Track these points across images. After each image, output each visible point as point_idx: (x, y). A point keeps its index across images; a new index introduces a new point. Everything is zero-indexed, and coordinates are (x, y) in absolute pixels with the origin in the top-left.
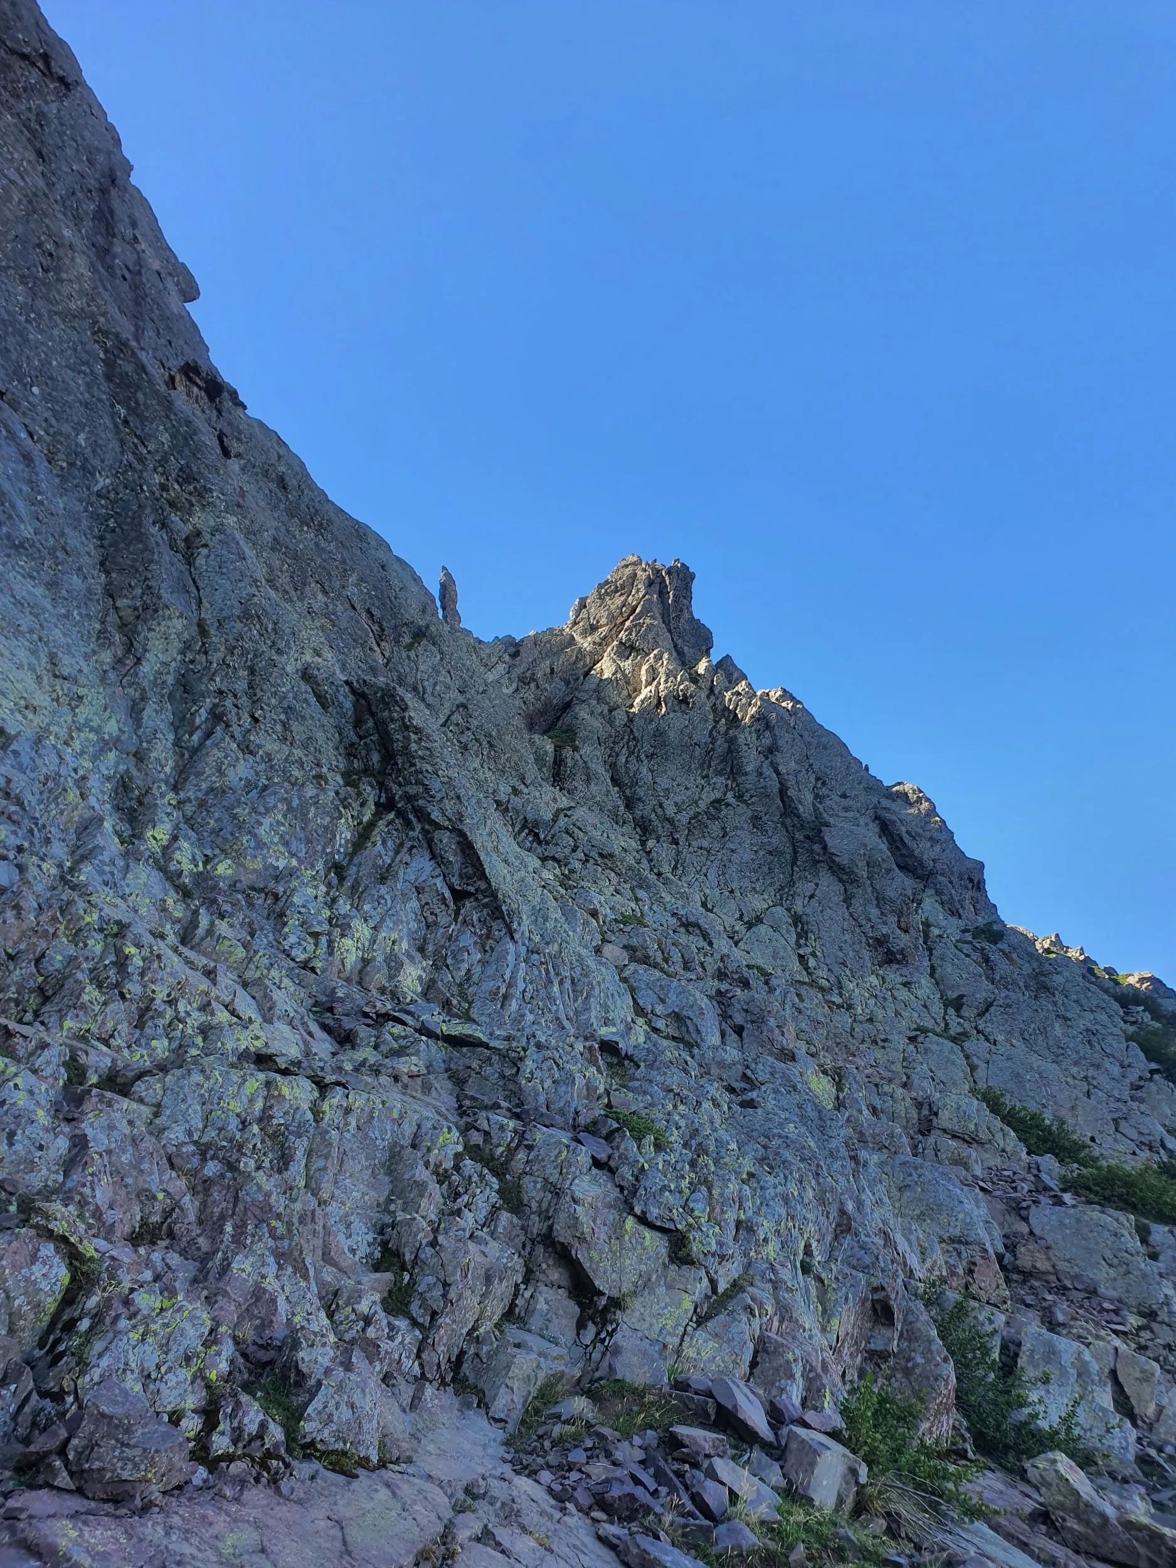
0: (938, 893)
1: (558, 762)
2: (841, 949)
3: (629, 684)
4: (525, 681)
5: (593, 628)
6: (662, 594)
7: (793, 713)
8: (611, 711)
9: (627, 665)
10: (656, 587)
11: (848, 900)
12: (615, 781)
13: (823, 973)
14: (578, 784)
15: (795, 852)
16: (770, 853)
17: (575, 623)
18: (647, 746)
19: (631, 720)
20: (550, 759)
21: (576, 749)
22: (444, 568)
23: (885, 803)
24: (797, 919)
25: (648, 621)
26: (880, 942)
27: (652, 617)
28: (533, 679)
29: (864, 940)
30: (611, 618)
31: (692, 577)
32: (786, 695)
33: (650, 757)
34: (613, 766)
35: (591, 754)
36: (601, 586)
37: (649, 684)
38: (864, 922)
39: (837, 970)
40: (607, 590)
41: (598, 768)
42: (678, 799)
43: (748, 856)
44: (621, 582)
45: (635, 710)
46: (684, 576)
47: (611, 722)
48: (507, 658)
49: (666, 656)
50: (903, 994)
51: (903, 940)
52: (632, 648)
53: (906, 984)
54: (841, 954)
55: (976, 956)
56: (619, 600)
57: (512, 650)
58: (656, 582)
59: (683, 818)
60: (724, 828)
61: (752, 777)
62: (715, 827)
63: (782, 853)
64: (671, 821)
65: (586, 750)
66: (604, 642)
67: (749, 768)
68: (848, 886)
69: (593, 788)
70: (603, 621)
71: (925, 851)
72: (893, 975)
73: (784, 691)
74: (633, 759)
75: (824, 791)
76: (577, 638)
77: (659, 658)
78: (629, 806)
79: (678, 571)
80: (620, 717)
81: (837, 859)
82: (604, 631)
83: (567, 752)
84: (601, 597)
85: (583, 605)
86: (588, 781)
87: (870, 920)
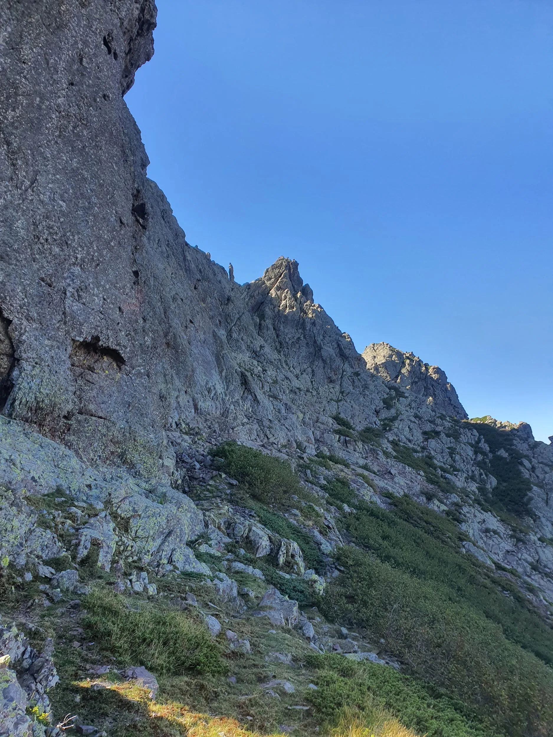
0: (349, 362)
1: (260, 324)
3: (279, 299)
4: (252, 296)
5: (270, 279)
6: (290, 269)
7: (320, 313)
8: (274, 308)
9: (279, 293)
11: (324, 368)
12: (274, 329)
13: (316, 385)
14: (265, 331)
15: (316, 353)
16: (310, 353)
17: (265, 277)
18: (283, 320)
19: (279, 311)
20: (258, 324)
21: (265, 321)
22: (230, 264)
23: (340, 338)
24: (313, 371)
25: (285, 279)
26: (329, 378)
27: (287, 279)
28: (254, 296)
30: (275, 276)
31: (298, 264)
33: (284, 323)
34: (274, 324)
35: (268, 322)
36: (272, 266)
37: (284, 300)
40: (274, 267)
41: (270, 326)
42: (289, 336)
43: (304, 354)
44: (278, 265)
45: (281, 308)
46: (296, 265)
47: (274, 311)
48: (247, 290)
49: (289, 292)
50: (332, 390)
51: (334, 378)
52: (280, 288)
53: (333, 388)
55: (352, 380)
56: (277, 271)
57: (248, 287)
58: (288, 267)
59: (290, 342)
60: (299, 346)
61: (308, 331)
62: (297, 346)
63: (313, 353)
64: (287, 343)
65: (267, 321)
66: (273, 284)
67: (307, 329)
69: (269, 332)
70: (273, 277)
71: (347, 352)
72: (331, 386)
73: (319, 305)
74: (279, 323)
75: (326, 335)
76: (266, 282)
77: (287, 292)
78: (277, 337)
79: (294, 263)
80: (276, 310)
81: (323, 358)
82: (273, 280)
83: (262, 322)
84: (273, 269)
85: (267, 271)
86: (267, 330)
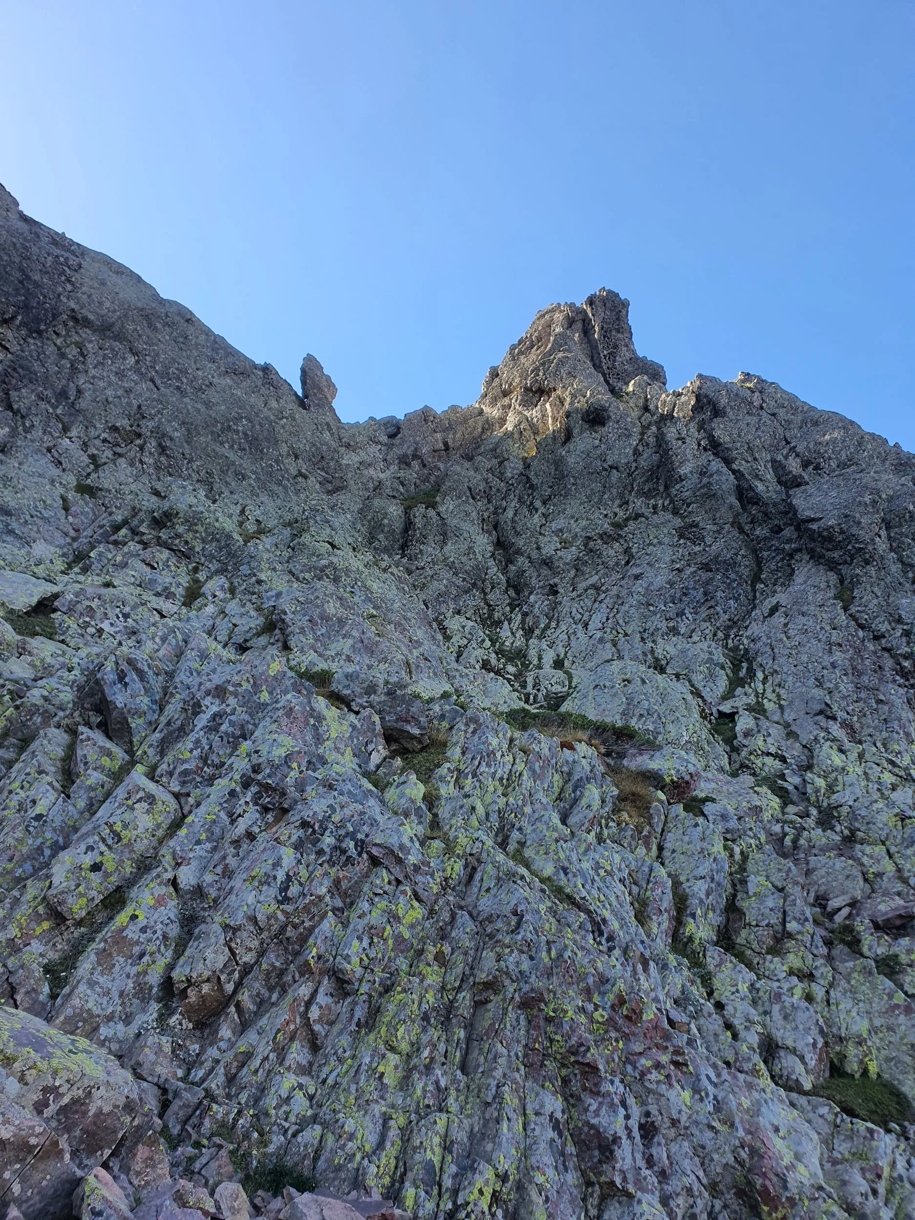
1: (408, 527)
2: (820, 683)
5: (506, 393)
6: (587, 331)
8: (502, 463)
9: (531, 411)
10: (579, 325)
12: (501, 544)
15: (759, 562)
16: (706, 567)
18: (543, 489)
19: (527, 466)
21: (432, 505)
22: (306, 354)
25: (560, 355)
27: (567, 350)
28: (418, 456)
29: (888, 663)
30: (524, 372)
31: (625, 305)
32: (748, 376)
34: (497, 524)
35: (455, 510)
36: (513, 348)
38: (884, 627)
39: (808, 731)
40: (521, 349)
41: (462, 524)
44: (536, 334)
46: (613, 305)
47: (501, 473)
48: (385, 440)
52: (540, 393)
54: (817, 693)
56: (534, 354)
57: (391, 430)
58: (577, 320)
60: (627, 551)
65: (449, 505)
68: (844, 569)
69: (449, 548)
70: (517, 381)
76: (487, 409)
79: (604, 301)
81: (814, 526)
83: (418, 510)
84: (515, 359)
85: (494, 374)
86: (443, 541)
87: (900, 620)
